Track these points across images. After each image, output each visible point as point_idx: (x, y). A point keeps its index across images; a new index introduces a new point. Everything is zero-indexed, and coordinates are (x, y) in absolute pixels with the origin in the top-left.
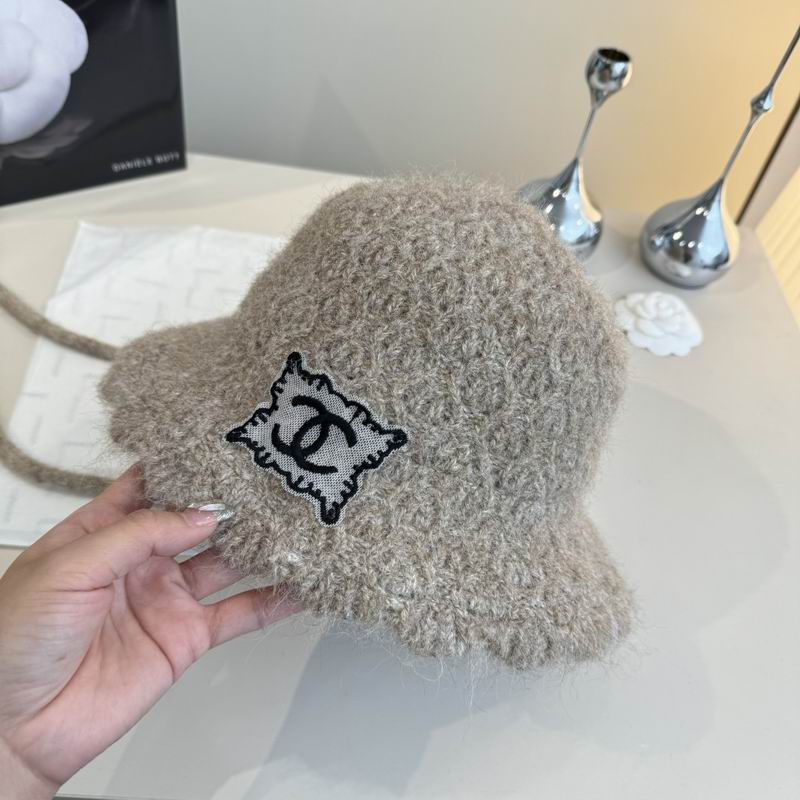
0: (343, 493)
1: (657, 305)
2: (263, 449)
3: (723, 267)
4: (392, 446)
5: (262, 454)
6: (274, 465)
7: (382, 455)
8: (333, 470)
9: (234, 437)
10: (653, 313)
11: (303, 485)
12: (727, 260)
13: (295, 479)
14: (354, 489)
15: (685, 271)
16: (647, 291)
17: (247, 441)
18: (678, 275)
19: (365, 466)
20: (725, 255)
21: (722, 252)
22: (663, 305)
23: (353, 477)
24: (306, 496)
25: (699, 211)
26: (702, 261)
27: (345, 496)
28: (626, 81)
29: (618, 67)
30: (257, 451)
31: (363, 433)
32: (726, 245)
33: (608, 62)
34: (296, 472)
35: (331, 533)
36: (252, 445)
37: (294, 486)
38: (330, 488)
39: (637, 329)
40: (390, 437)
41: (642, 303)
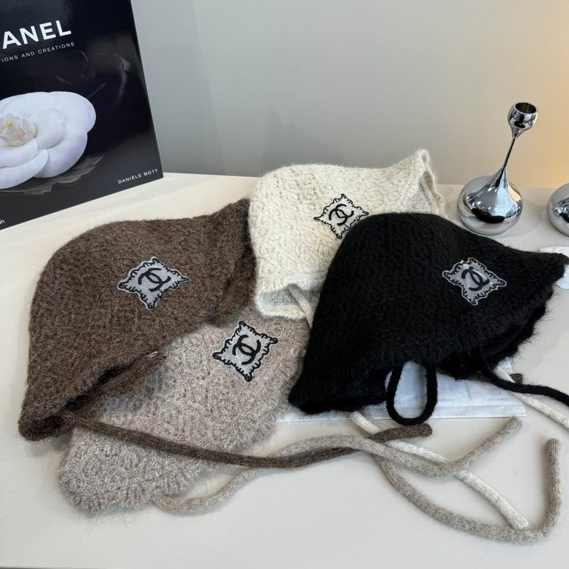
0: (266, 338)
2: (253, 367)
4: (245, 325)
5: (256, 366)
6: (259, 360)
7: (249, 327)
8: (258, 341)
9: (249, 378)
11: (266, 349)
13: (265, 352)
14: (263, 335)
17: (250, 373)
19: (254, 332)
23: (260, 335)
24: (270, 348)
27: (267, 337)
30: (254, 368)
31: (242, 333)
34: (262, 352)
35: (281, 340)
36: (252, 371)
37: (267, 352)
38: (264, 342)
40: (242, 326)
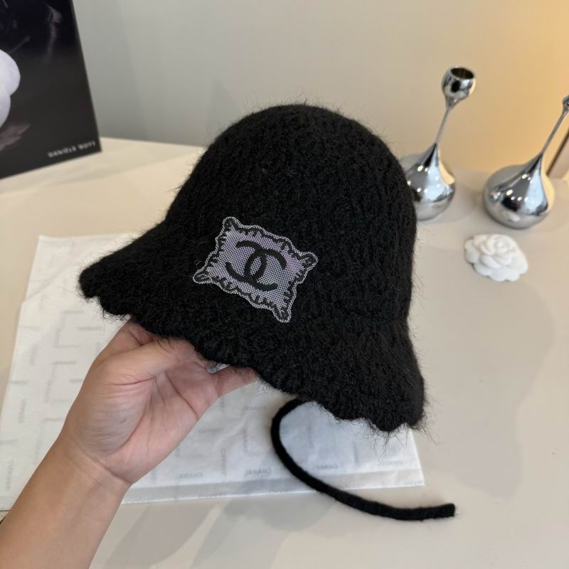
1: (495, 245)
3: (543, 213)
10: (493, 251)
12: (546, 207)
15: (515, 217)
16: (489, 233)
18: (510, 221)
20: (545, 204)
21: (543, 203)
22: (500, 245)
25: (524, 177)
26: (528, 210)
28: (471, 90)
29: (465, 82)
32: (545, 196)
33: (458, 79)
39: (482, 263)
41: (485, 243)
